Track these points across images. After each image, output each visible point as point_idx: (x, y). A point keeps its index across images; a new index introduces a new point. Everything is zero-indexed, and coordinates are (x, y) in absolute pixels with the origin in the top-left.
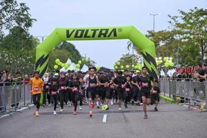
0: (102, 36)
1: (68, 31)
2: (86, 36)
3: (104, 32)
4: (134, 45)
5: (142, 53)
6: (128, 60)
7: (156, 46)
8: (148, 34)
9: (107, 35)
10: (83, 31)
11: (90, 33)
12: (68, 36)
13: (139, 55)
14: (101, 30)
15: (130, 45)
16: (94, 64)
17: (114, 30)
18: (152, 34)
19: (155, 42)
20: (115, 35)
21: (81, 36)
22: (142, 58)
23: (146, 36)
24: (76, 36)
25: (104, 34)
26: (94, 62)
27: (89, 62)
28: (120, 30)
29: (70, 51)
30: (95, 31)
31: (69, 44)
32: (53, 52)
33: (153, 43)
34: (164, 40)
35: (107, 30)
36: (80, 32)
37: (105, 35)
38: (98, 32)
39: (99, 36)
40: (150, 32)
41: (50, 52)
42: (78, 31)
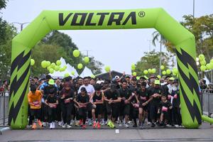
0: (114, 23)
1: (61, 15)
2: (89, 23)
3: (116, 17)
4: (163, 37)
5: (175, 51)
6: (153, 61)
7: (197, 39)
8: (184, 20)
9: (122, 22)
10: (84, 15)
11: (96, 19)
12: (62, 22)
13: (169, 54)
14: (113, 15)
15: (156, 37)
16: (100, 67)
17: (133, 15)
18: (190, 21)
19: (195, 34)
20: (134, 22)
21: (81, 23)
22: (175, 57)
23: (182, 23)
24: (74, 23)
25: (116, 21)
26: (100, 64)
27: (93, 63)
28: (142, 14)
29: (63, 46)
30: (103, 15)
31: (63, 34)
32: (37, 47)
33: (192, 35)
34: (208, 31)
35: (121, 15)
36: (79, 17)
37: (118, 22)
38: (107, 18)
39: (110, 23)
40: (187, 18)
41: (33, 48)
42: (76, 15)
